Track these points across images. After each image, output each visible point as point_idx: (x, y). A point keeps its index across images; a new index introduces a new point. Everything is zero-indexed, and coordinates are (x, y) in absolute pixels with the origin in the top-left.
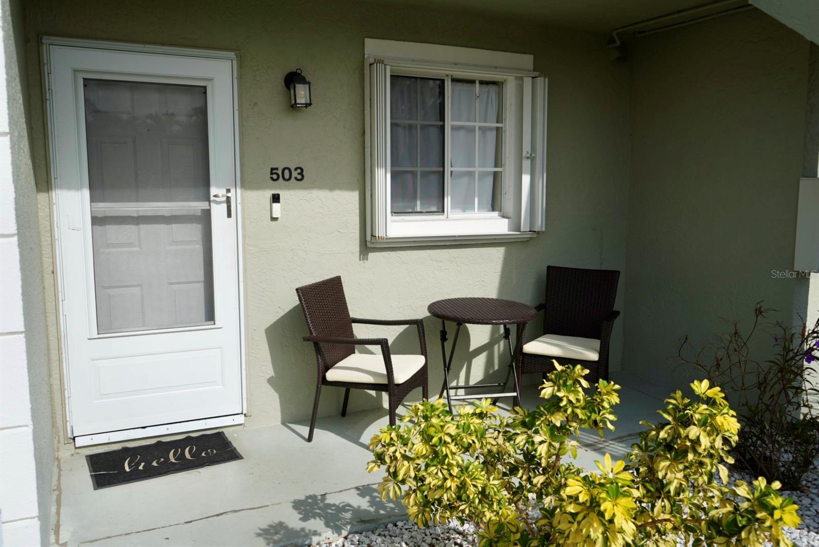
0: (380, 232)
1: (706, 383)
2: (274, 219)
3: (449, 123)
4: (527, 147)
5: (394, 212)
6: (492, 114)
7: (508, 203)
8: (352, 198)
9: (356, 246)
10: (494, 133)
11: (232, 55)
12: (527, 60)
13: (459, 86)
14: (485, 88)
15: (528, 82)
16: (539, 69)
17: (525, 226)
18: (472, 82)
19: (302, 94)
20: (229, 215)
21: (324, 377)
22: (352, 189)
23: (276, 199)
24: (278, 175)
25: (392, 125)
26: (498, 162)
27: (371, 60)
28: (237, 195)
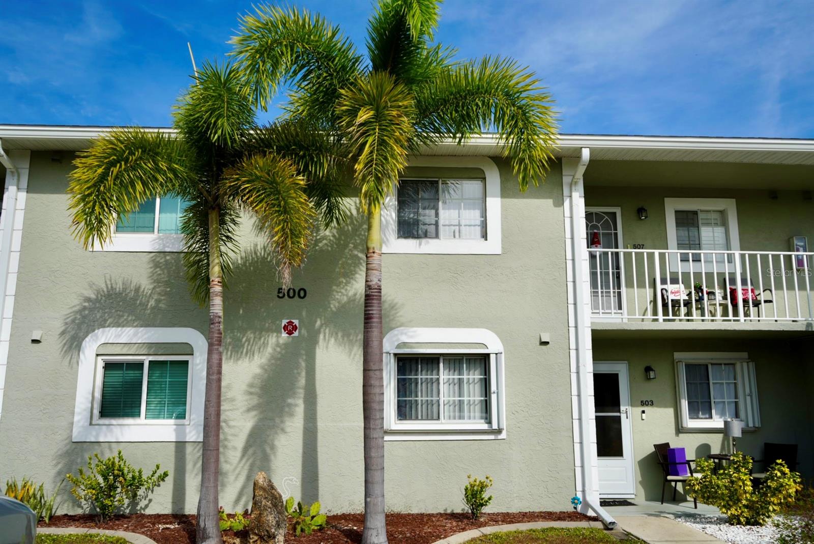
0: (685, 425)
1: (781, 460)
2: (643, 420)
3: (711, 382)
4: (748, 391)
5: (690, 418)
6: (732, 376)
7: (742, 414)
8: (670, 411)
9: (674, 431)
10: (733, 385)
11: (626, 362)
12: (745, 355)
13: (715, 367)
14: (727, 366)
15: (745, 365)
16: (751, 358)
17: (751, 425)
18: (721, 364)
19: (652, 374)
20: (627, 418)
21: (666, 478)
22: (670, 407)
23: (643, 412)
24: (643, 403)
25: (687, 383)
26: (736, 397)
27: (677, 361)
28: (629, 409)
